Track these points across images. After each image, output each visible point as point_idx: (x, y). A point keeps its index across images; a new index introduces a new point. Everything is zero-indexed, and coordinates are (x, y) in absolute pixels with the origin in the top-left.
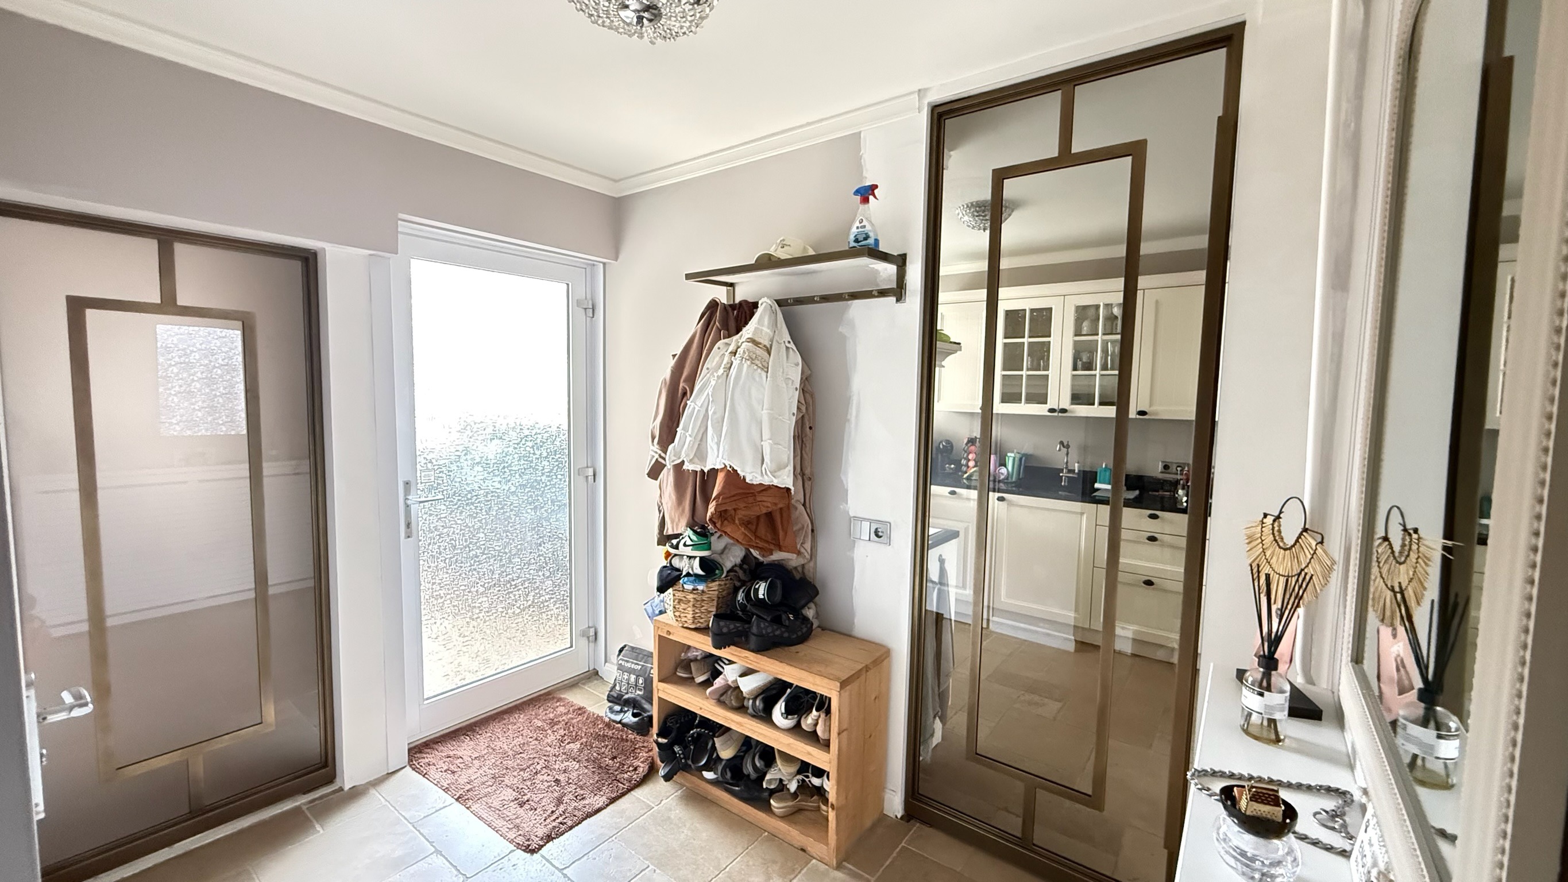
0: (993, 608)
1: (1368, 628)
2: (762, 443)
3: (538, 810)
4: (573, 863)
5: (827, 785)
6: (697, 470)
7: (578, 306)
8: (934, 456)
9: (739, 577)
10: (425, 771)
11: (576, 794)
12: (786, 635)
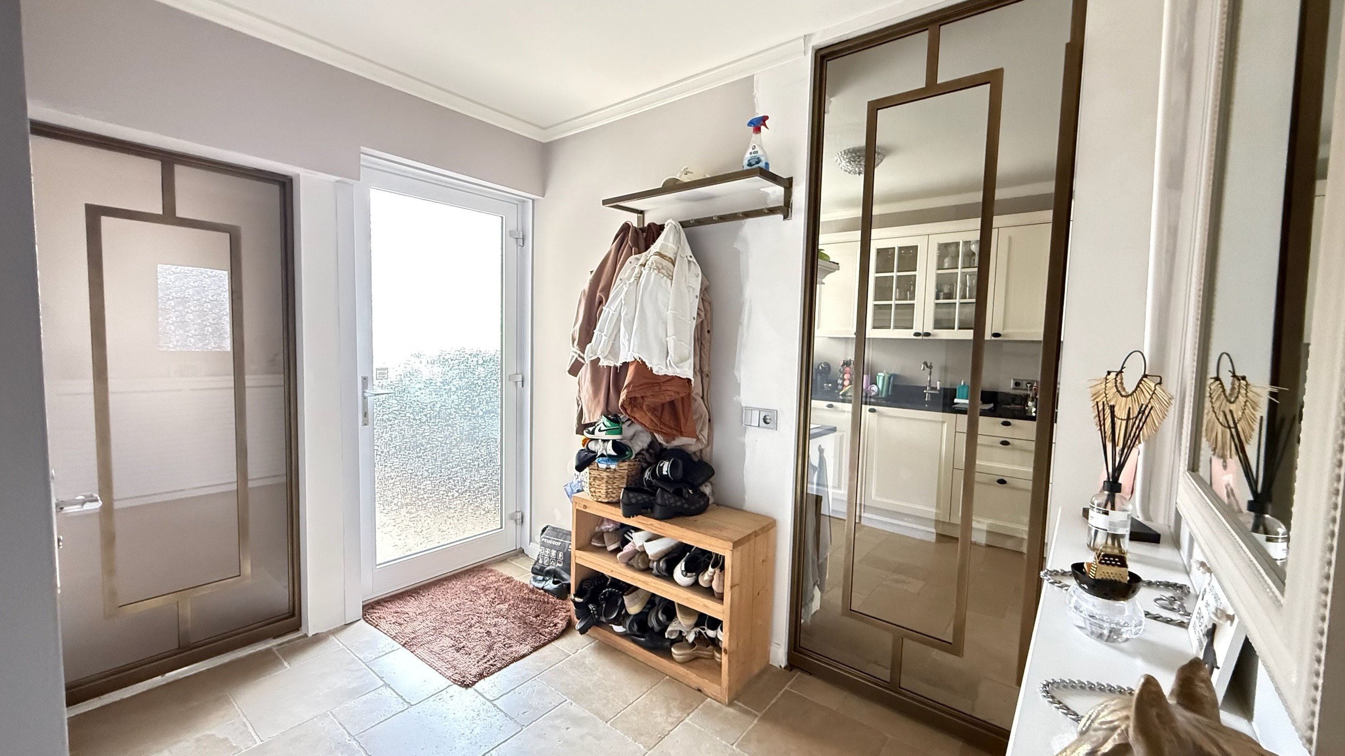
0: (864, 505)
1: (1202, 458)
2: (667, 339)
3: (472, 654)
4: (502, 696)
5: (721, 636)
6: (610, 365)
7: (510, 236)
8: (814, 377)
9: (645, 459)
10: (376, 623)
11: (505, 643)
12: (686, 506)
